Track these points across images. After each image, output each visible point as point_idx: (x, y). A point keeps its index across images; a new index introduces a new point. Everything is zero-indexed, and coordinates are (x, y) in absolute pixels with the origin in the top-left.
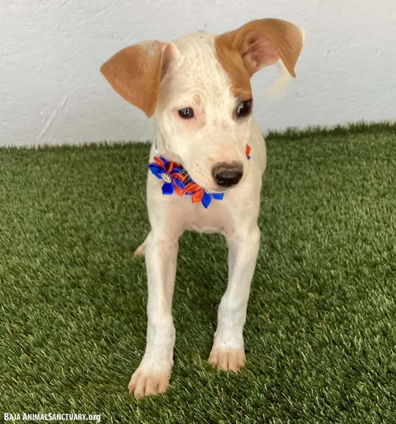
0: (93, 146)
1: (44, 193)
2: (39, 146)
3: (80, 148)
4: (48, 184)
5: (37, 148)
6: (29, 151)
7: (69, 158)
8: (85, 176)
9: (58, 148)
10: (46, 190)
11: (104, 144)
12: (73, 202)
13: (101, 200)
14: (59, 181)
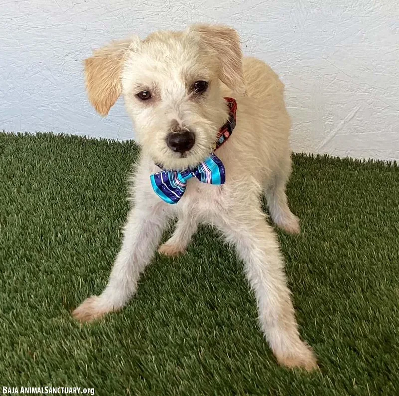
0: (379, 164)
1: (319, 215)
2: (318, 156)
3: (363, 165)
4: (325, 205)
5: (315, 157)
6: (307, 159)
7: (351, 175)
8: (368, 202)
9: (339, 160)
10: (321, 212)
11: (392, 164)
12: (353, 233)
13: (385, 235)
14: (338, 202)
